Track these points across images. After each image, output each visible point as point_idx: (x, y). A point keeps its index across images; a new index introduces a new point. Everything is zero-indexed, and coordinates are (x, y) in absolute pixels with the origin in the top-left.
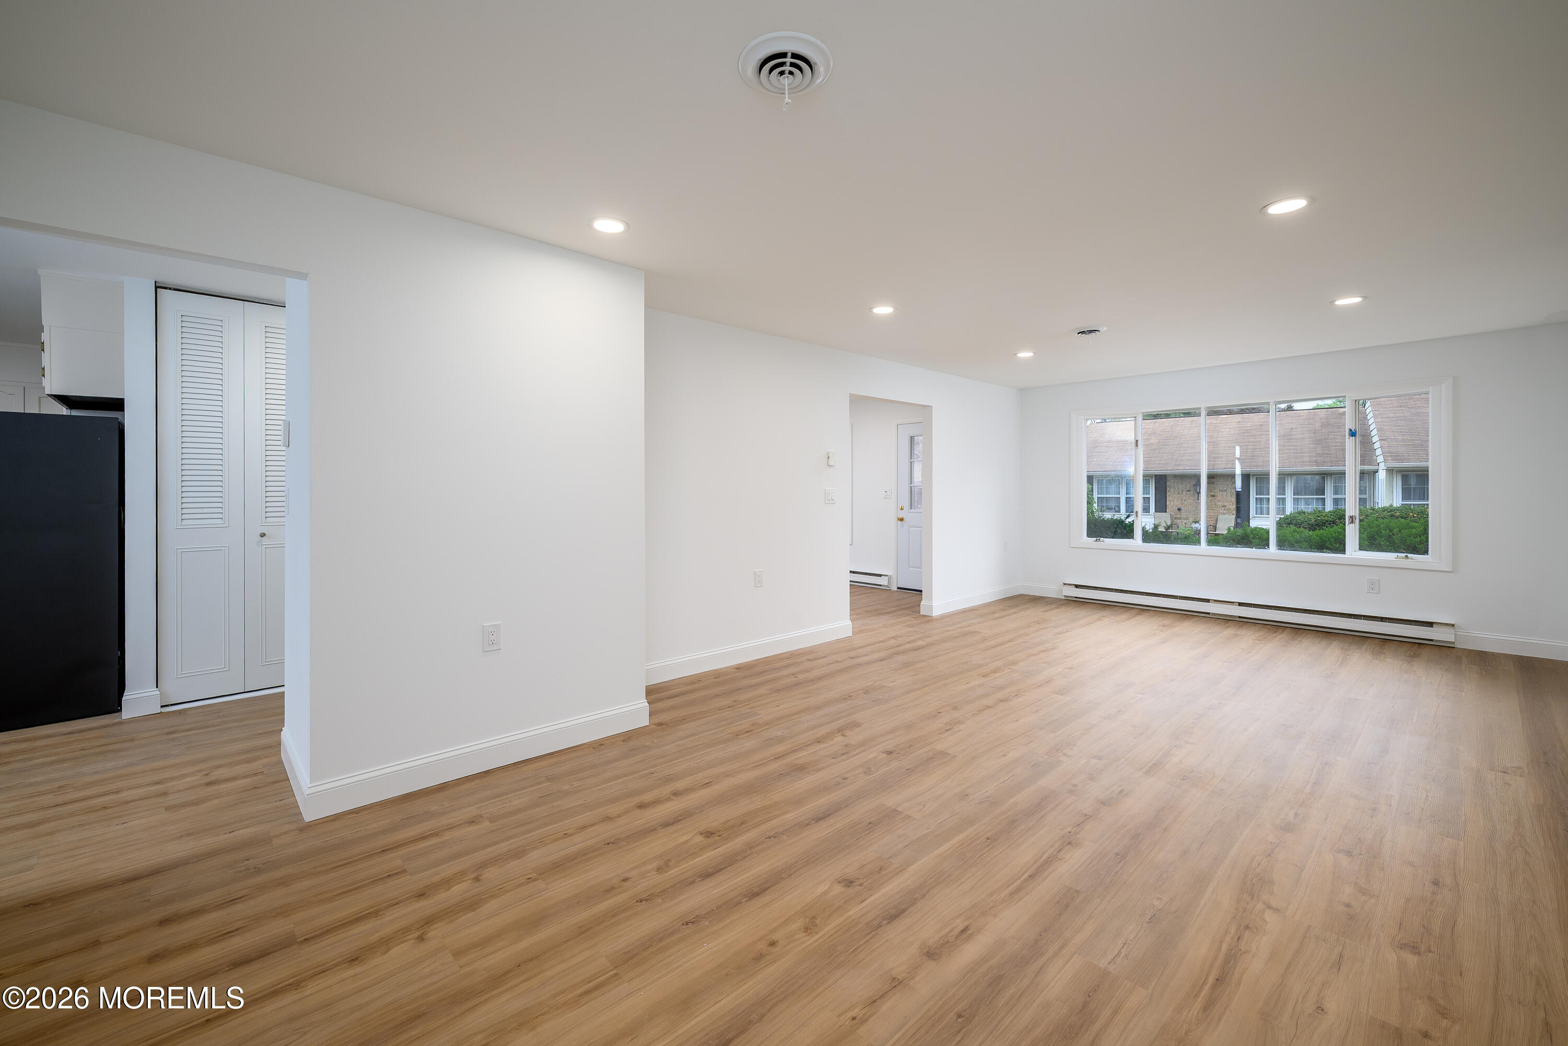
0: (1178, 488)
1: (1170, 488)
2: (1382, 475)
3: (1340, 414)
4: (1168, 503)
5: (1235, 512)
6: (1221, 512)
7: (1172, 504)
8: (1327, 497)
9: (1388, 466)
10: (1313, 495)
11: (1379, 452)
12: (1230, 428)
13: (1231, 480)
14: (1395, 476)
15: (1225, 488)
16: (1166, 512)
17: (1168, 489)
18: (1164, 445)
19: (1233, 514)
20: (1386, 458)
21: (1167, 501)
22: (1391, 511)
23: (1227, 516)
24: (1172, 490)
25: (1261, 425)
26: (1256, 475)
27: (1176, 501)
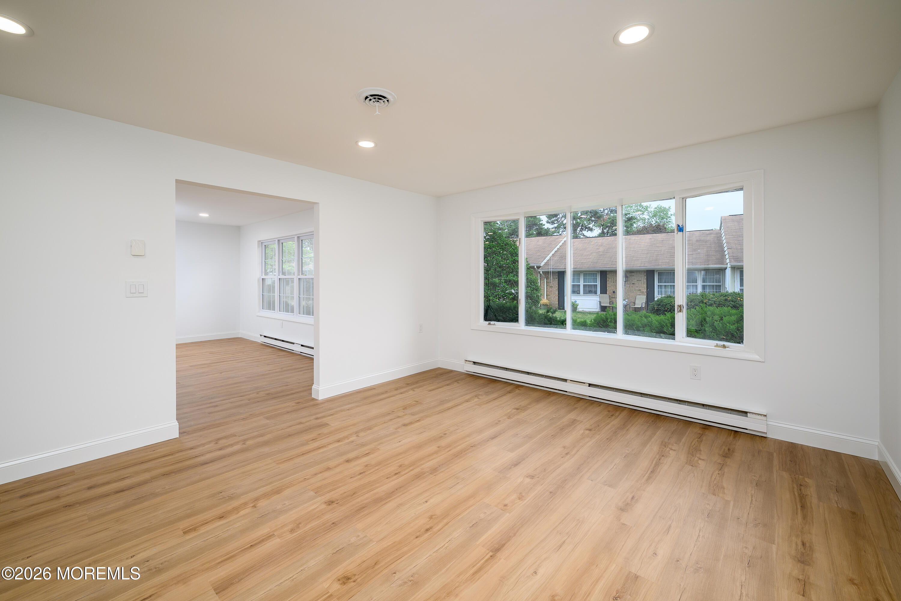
0: (614, 279)
1: (609, 279)
2: (728, 272)
3: (707, 234)
4: (608, 288)
5: (646, 294)
6: (638, 293)
7: (610, 289)
8: (698, 284)
9: (732, 265)
10: (690, 283)
11: (727, 257)
12: (645, 242)
13: (644, 274)
14: (736, 271)
15: (640, 279)
16: (607, 294)
17: (608, 279)
18: (607, 253)
19: (645, 295)
20: (730, 260)
21: (607, 287)
22: (726, 296)
23: (642, 296)
24: (610, 280)
25: (663, 241)
26: (658, 271)
27: (612, 287)
